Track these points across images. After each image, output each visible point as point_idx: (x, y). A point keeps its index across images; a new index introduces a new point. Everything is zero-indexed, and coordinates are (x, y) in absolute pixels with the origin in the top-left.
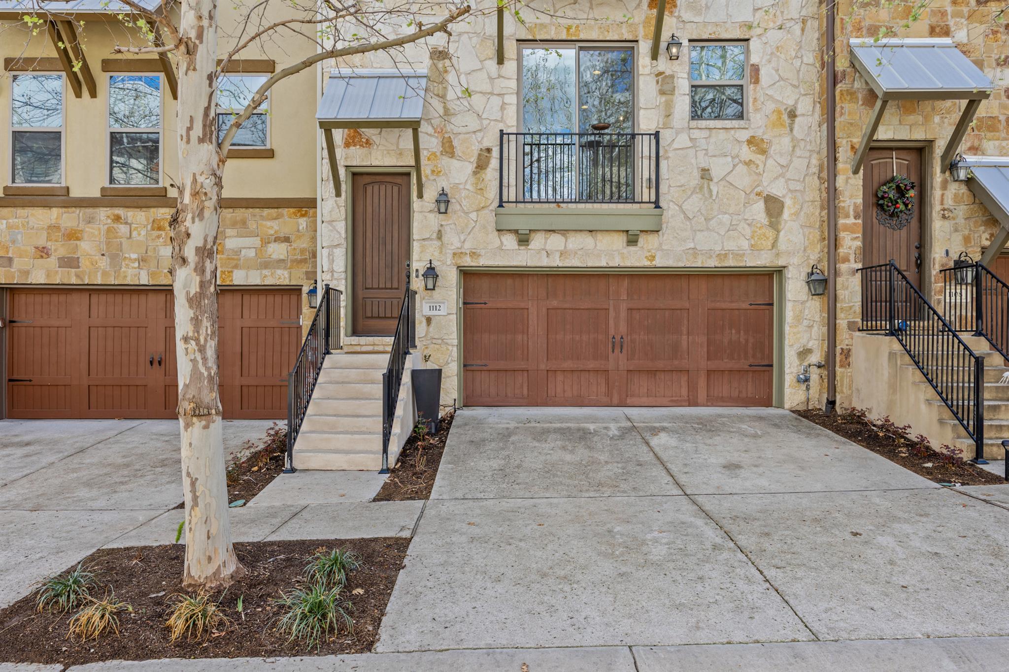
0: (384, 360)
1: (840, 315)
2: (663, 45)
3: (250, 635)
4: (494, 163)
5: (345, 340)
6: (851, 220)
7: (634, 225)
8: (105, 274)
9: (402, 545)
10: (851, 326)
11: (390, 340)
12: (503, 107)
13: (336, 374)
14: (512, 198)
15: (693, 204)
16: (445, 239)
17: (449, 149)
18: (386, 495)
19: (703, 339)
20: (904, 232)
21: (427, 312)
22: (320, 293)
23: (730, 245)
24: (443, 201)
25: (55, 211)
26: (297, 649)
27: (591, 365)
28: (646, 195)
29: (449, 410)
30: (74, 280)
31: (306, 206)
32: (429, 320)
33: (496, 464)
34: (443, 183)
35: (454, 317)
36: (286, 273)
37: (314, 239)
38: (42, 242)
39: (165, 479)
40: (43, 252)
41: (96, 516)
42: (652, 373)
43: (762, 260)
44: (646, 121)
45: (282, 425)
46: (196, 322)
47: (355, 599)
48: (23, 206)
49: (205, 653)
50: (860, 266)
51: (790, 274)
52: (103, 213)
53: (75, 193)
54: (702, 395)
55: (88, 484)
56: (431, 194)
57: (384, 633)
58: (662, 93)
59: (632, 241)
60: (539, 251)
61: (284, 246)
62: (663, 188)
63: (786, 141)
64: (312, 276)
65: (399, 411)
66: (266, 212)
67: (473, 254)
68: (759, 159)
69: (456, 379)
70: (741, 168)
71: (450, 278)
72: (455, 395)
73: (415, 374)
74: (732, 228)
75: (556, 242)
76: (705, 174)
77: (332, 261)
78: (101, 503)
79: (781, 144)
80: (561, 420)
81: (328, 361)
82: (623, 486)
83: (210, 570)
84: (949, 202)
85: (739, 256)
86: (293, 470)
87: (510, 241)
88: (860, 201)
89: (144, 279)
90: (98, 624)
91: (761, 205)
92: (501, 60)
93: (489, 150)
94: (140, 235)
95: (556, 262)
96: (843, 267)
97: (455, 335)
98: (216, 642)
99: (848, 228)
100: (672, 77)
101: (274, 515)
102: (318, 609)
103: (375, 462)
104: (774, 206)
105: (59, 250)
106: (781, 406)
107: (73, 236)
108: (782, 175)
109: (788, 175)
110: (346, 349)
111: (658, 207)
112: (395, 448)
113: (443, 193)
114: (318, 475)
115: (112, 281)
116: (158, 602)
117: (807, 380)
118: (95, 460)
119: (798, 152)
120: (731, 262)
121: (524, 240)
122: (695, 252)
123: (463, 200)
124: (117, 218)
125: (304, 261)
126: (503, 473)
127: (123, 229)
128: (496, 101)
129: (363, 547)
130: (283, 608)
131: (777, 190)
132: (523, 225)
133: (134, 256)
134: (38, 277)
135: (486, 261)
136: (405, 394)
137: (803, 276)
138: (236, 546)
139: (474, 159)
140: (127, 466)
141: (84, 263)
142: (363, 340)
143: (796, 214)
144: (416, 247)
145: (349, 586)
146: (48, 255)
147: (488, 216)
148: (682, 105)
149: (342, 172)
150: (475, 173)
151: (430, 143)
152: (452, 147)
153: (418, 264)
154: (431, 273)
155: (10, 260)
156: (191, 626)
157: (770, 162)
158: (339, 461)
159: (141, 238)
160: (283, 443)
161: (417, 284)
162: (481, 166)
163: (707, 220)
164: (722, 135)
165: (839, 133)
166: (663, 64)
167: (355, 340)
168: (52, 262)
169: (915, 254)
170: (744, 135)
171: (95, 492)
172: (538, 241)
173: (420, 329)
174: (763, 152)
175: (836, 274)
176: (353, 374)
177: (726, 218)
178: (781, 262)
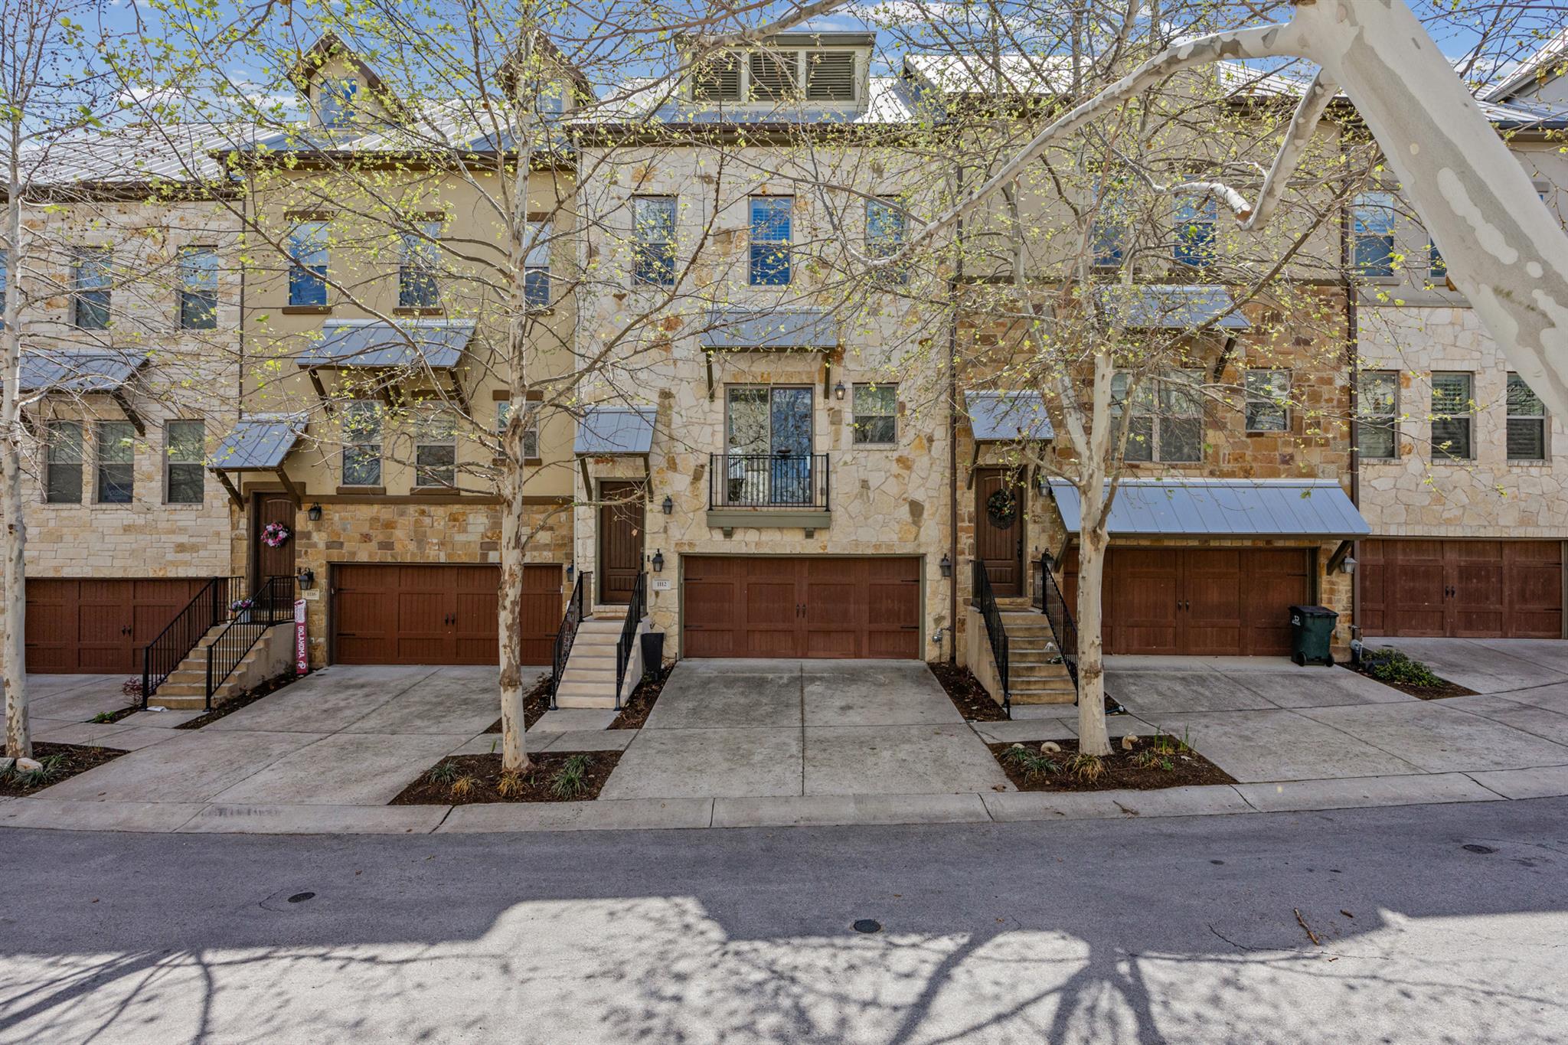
0: (620, 626)
1: (959, 594)
2: (833, 387)
3: (539, 794)
4: (706, 476)
5: (594, 608)
6: (966, 524)
7: (810, 524)
8: (413, 554)
9: (618, 754)
10: (966, 602)
11: (627, 608)
12: (713, 434)
13: (587, 638)
14: (719, 503)
15: (856, 507)
16: (670, 532)
17: (672, 465)
18: (616, 725)
19: (865, 607)
20: (1009, 530)
21: (656, 588)
22: (576, 575)
23: (884, 538)
24: (668, 506)
25: (376, 507)
26: (561, 799)
27: (781, 626)
28: (820, 500)
29: (672, 661)
30: (390, 559)
31: (566, 503)
32: (657, 593)
33: (691, 705)
34: (668, 491)
35: (676, 591)
36: (550, 554)
37: (572, 528)
38: (366, 529)
39: (470, 714)
40: (366, 538)
41: (435, 738)
42: (828, 633)
43: (907, 549)
44: (821, 445)
45: (548, 671)
46: (510, 638)
47: (590, 780)
48: (352, 503)
49: (517, 801)
50: (972, 558)
51: (929, 559)
52: (412, 509)
53: (391, 492)
54: (865, 650)
55: (420, 716)
56: (659, 499)
57: (602, 794)
58: (832, 423)
59: (809, 534)
60: (740, 542)
61: (549, 533)
62: (833, 495)
63: (926, 459)
64: (570, 556)
65: (630, 666)
66: (535, 507)
67: (691, 544)
68: (905, 473)
69: (677, 638)
70: (892, 479)
71: (673, 562)
72: (676, 650)
73: (644, 637)
74: (885, 524)
75: (752, 536)
76: (865, 484)
77: (585, 549)
78: (433, 730)
79: (922, 462)
80: (752, 670)
81: (581, 628)
82: (768, 721)
83: (516, 765)
84: (1039, 510)
85: (888, 546)
86: (556, 708)
87: (718, 535)
88: (972, 509)
89: (443, 559)
90: (466, 788)
91: (907, 507)
92: (712, 397)
93: (702, 466)
94: (440, 525)
95: (752, 550)
96: (960, 558)
97: (676, 605)
98: (522, 797)
99: (965, 530)
100: (840, 411)
101: (545, 738)
102: (571, 781)
103: (611, 703)
104: (916, 509)
105: (379, 536)
106: (923, 659)
107: (389, 525)
108: (923, 485)
109: (928, 485)
110: (595, 615)
111: (828, 510)
112: (626, 693)
113: (669, 500)
114: (573, 712)
115: (418, 560)
116: (491, 780)
117: (939, 640)
118: (417, 699)
119: (935, 468)
120: (883, 551)
121: (728, 534)
122: (857, 543)
123: (683, 504)
124: (423, 513)
125: (565, 545)
126: (694, 711)
127: (427, 521)
128: (708, 430)
129: (598, 756)
130: (554, 782)
131: (919, 496)
132: (727, 523)
133: (435, 541)
134: (363, 557)
135: (702, 548)
136: (636, 652)
137: (938, 561)
138: (529, 755)
139: (691, 473)
140: (441, 703)
141: (398, 546)
142: (608, 608)
143: (933, 514)
144: (648, 538)
145: (586, 772)
146: (371, 540)
147: (702, 515)
148: (847, 434)
149: (593, 482)
150: (692, 483)
151: (657, 461)
152: (675, 464)
153: (649, 551)
154: (659, 560)
155: (342, 544)
156: (510, 789)
157: (914, 475)
158: (587, 702)
159: (441, 527)
160: (549, 688)
161: (649, 566)
162: (697, 477)
163: (866, 519)
164: (878, 455)
165: (958, 460)
166: (832, 402)
167: (602, 608)
168: (374, 545)
169: (1017, 546)
170: (896, 455)
171: (426, 723)
172: (738, 536)
173: (650, 600)
174: (909, 468)
175: (956, 564)
176: (599, 638)
177: (880, 517)
178: (922, 551)
